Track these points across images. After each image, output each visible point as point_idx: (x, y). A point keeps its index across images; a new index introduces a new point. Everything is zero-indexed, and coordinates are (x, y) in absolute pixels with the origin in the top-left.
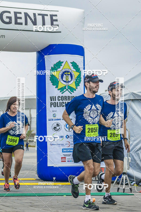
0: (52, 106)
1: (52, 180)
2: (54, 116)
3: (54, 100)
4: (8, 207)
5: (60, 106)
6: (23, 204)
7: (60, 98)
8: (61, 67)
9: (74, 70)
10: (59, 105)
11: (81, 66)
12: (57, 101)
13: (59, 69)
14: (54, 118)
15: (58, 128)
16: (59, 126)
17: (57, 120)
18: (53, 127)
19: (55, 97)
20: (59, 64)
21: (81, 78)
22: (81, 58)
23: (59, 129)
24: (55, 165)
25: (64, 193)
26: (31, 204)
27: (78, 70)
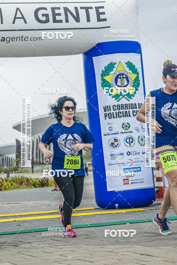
0: (107, 117)
1: (114, 208)
2: (110, 129)
3: (108, 111)
4: (59, 241)
5: (117, 117)
7: (115, 107)
8: (114, 69)
9: (131, 72)
10: (115, 116)
11: (138, 65)
12: (112, 111)
13: (111, 73)
14: (110, 132)
15: (116, 143)
16: (117, 141)
17: (114, 134)
18: (110, 144)
19: (110, 106)
20: (111, 66)
21: (139, 81)
22: (137, 56)
23: (117, 145)
24: (116, 190)
25: (127, 221)
26: (87, 236)
27: (135, 71)
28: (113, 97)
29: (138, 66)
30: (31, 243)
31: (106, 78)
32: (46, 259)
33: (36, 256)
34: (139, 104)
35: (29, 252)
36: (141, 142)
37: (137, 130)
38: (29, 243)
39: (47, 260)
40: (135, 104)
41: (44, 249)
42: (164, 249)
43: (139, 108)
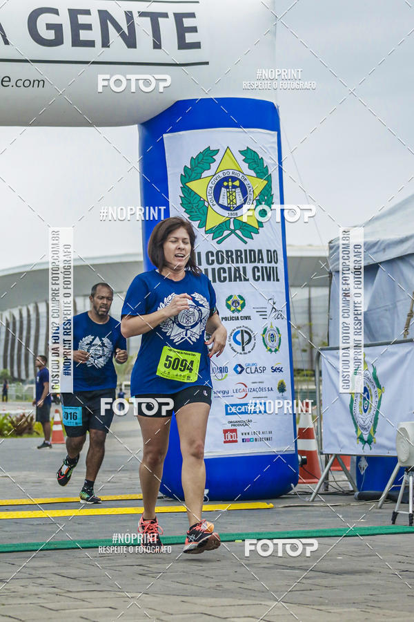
4: (75, 578)
5: (214, 281)
6: (118, 568)
7: (212, 255)
8: (214, 166)
9: (252, 173)
11: (272, 159)
12: (204, 266)
13: (206, 173)
19: (199, 254)
20: (207, 157)
21: (272, 196)
22: (270, 136)
25: (236, 535)
26: (141, 568)
27: (262, 171)
28: (206, 232)
29: (270, 161)
30: (6, 582)
31: (193, 185)
33: (23, 619)
34: (268, 251)
35: (3, 605)
36: (270, 344)
37: (263, 314)
40: (260, 251)
41: (40, 601)
42: (340, 614)
43: (269, 262)
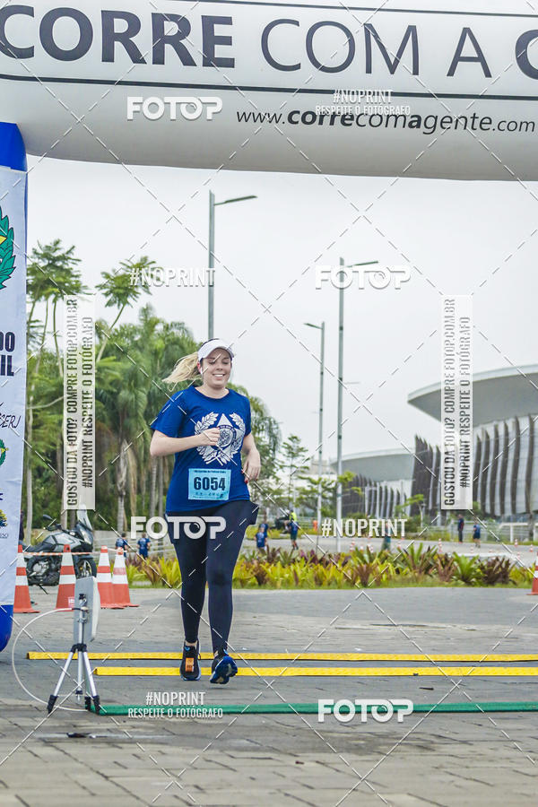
30: (471, 744)
32: (525, 792)
33: (491, 783)
35: (467, 767)
38: (465, 742)
39: (528, 796)
41: (514, 765)
